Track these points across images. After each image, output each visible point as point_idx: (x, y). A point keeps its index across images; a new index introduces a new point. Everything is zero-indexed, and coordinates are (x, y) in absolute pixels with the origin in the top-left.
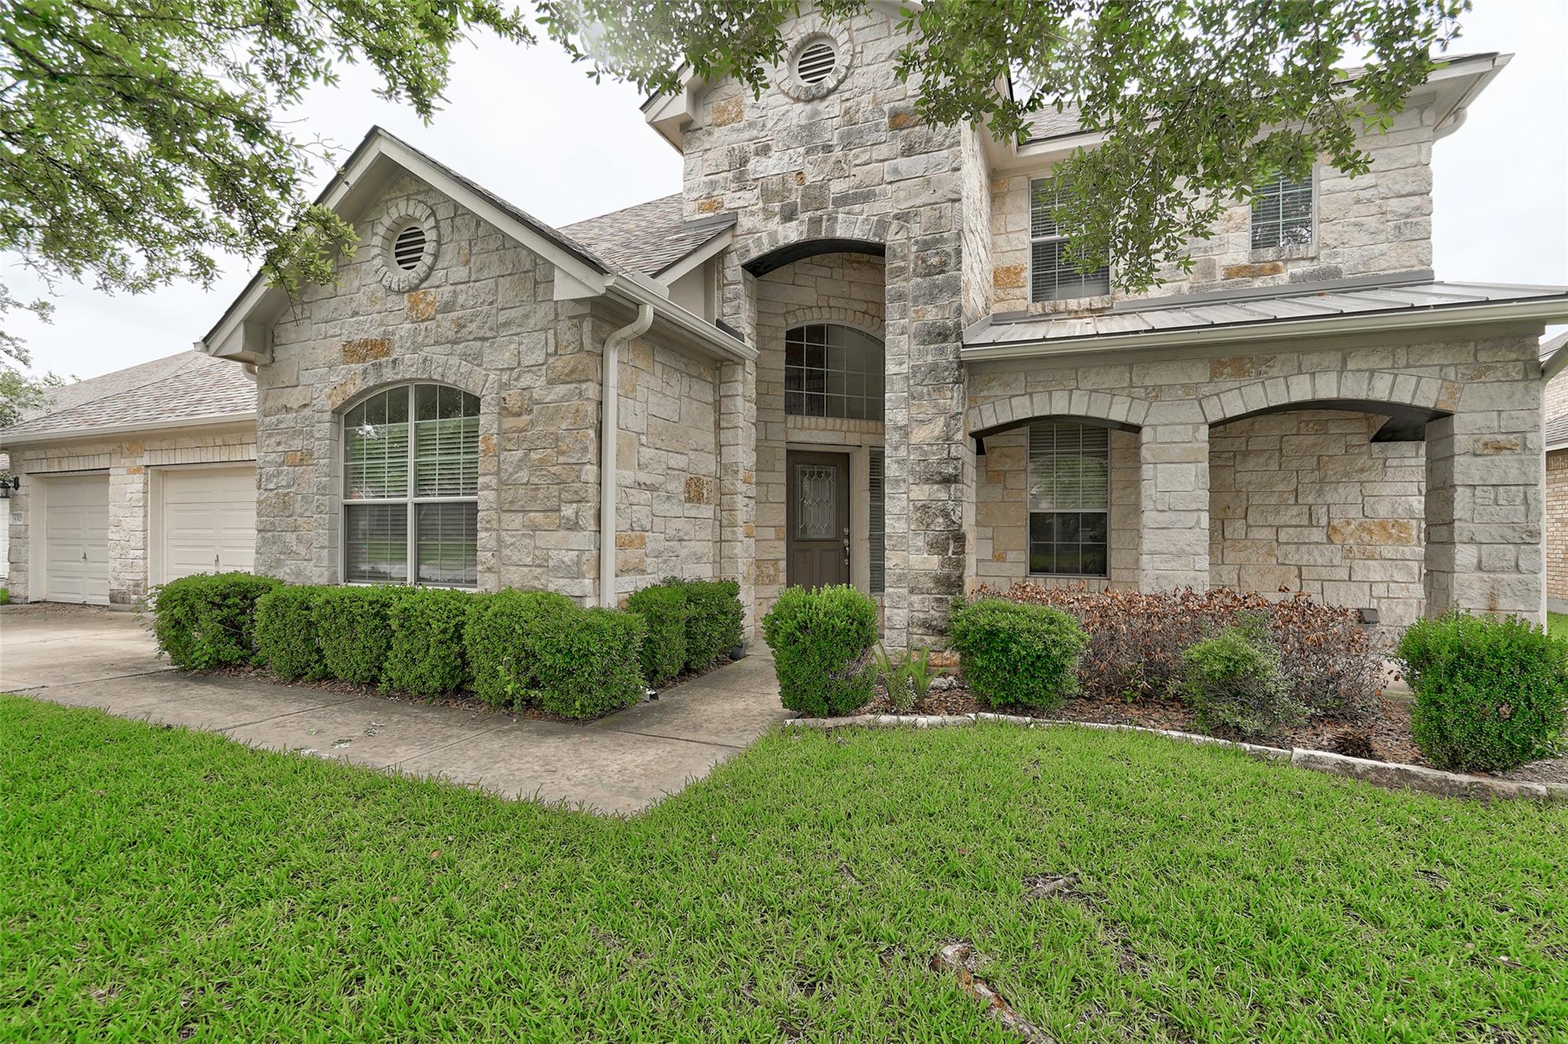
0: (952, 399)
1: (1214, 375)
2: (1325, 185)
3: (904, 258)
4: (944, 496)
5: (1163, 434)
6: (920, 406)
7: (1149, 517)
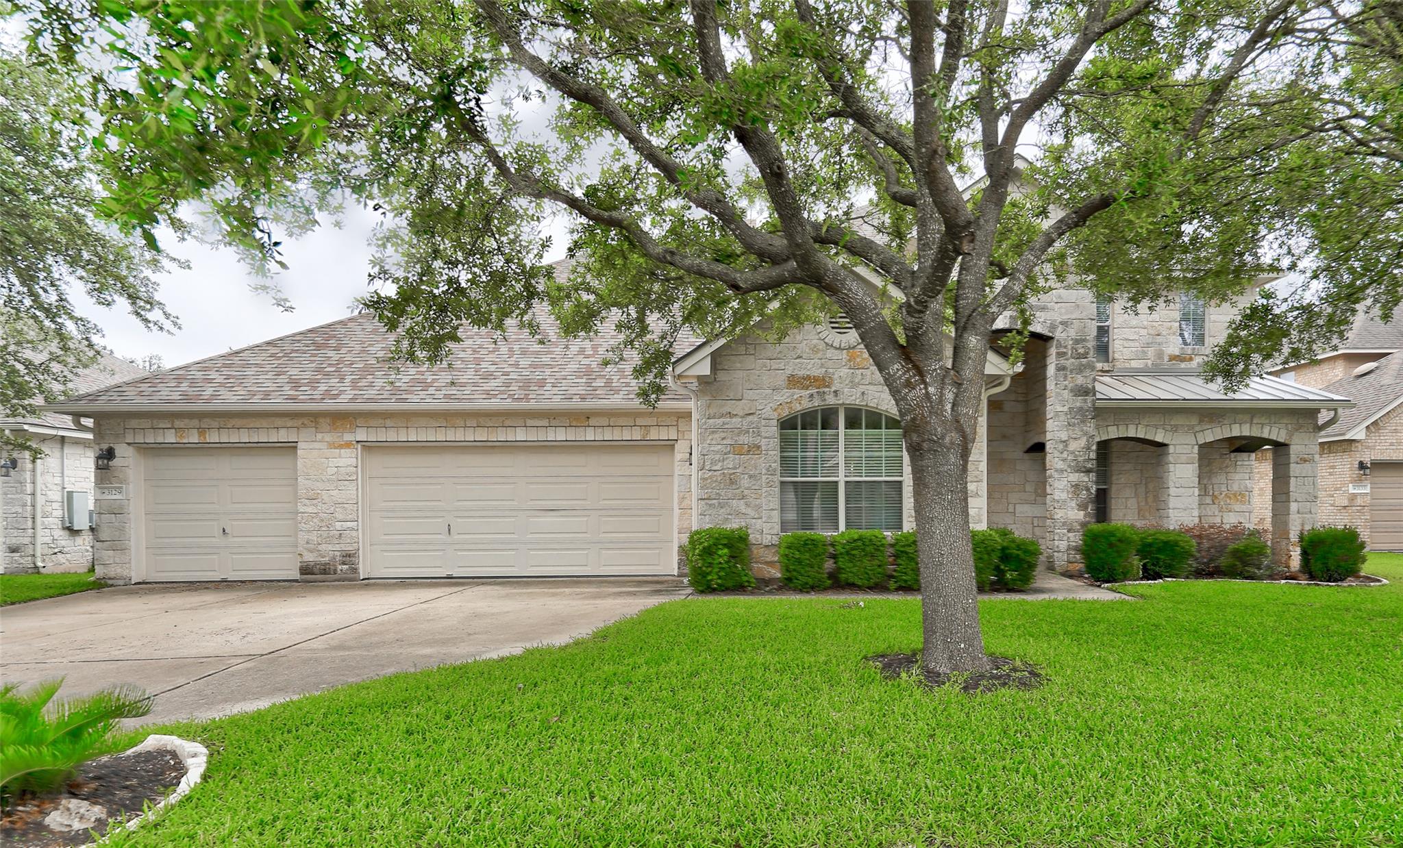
0: (1090, 427)
1: (1201, 421)
2: (1213, 317)
3: (1065, 347)
4: (1086, 479)
5: (1179, 449)
6: (1074, 430)
7: (1172, 491)
